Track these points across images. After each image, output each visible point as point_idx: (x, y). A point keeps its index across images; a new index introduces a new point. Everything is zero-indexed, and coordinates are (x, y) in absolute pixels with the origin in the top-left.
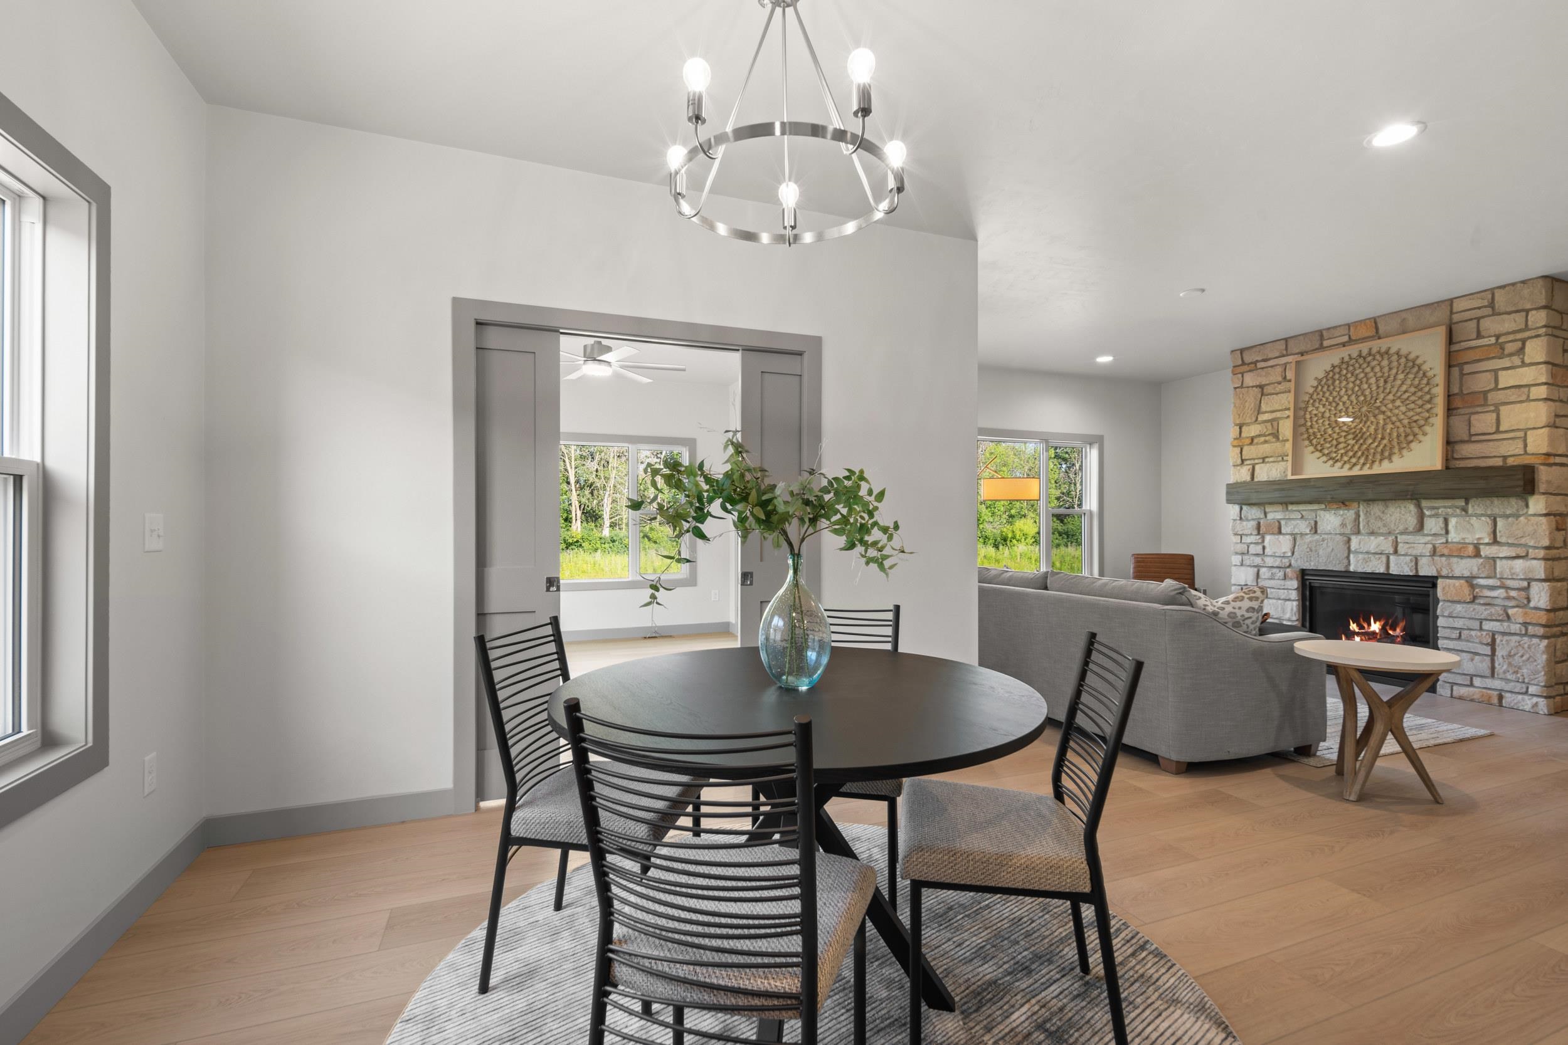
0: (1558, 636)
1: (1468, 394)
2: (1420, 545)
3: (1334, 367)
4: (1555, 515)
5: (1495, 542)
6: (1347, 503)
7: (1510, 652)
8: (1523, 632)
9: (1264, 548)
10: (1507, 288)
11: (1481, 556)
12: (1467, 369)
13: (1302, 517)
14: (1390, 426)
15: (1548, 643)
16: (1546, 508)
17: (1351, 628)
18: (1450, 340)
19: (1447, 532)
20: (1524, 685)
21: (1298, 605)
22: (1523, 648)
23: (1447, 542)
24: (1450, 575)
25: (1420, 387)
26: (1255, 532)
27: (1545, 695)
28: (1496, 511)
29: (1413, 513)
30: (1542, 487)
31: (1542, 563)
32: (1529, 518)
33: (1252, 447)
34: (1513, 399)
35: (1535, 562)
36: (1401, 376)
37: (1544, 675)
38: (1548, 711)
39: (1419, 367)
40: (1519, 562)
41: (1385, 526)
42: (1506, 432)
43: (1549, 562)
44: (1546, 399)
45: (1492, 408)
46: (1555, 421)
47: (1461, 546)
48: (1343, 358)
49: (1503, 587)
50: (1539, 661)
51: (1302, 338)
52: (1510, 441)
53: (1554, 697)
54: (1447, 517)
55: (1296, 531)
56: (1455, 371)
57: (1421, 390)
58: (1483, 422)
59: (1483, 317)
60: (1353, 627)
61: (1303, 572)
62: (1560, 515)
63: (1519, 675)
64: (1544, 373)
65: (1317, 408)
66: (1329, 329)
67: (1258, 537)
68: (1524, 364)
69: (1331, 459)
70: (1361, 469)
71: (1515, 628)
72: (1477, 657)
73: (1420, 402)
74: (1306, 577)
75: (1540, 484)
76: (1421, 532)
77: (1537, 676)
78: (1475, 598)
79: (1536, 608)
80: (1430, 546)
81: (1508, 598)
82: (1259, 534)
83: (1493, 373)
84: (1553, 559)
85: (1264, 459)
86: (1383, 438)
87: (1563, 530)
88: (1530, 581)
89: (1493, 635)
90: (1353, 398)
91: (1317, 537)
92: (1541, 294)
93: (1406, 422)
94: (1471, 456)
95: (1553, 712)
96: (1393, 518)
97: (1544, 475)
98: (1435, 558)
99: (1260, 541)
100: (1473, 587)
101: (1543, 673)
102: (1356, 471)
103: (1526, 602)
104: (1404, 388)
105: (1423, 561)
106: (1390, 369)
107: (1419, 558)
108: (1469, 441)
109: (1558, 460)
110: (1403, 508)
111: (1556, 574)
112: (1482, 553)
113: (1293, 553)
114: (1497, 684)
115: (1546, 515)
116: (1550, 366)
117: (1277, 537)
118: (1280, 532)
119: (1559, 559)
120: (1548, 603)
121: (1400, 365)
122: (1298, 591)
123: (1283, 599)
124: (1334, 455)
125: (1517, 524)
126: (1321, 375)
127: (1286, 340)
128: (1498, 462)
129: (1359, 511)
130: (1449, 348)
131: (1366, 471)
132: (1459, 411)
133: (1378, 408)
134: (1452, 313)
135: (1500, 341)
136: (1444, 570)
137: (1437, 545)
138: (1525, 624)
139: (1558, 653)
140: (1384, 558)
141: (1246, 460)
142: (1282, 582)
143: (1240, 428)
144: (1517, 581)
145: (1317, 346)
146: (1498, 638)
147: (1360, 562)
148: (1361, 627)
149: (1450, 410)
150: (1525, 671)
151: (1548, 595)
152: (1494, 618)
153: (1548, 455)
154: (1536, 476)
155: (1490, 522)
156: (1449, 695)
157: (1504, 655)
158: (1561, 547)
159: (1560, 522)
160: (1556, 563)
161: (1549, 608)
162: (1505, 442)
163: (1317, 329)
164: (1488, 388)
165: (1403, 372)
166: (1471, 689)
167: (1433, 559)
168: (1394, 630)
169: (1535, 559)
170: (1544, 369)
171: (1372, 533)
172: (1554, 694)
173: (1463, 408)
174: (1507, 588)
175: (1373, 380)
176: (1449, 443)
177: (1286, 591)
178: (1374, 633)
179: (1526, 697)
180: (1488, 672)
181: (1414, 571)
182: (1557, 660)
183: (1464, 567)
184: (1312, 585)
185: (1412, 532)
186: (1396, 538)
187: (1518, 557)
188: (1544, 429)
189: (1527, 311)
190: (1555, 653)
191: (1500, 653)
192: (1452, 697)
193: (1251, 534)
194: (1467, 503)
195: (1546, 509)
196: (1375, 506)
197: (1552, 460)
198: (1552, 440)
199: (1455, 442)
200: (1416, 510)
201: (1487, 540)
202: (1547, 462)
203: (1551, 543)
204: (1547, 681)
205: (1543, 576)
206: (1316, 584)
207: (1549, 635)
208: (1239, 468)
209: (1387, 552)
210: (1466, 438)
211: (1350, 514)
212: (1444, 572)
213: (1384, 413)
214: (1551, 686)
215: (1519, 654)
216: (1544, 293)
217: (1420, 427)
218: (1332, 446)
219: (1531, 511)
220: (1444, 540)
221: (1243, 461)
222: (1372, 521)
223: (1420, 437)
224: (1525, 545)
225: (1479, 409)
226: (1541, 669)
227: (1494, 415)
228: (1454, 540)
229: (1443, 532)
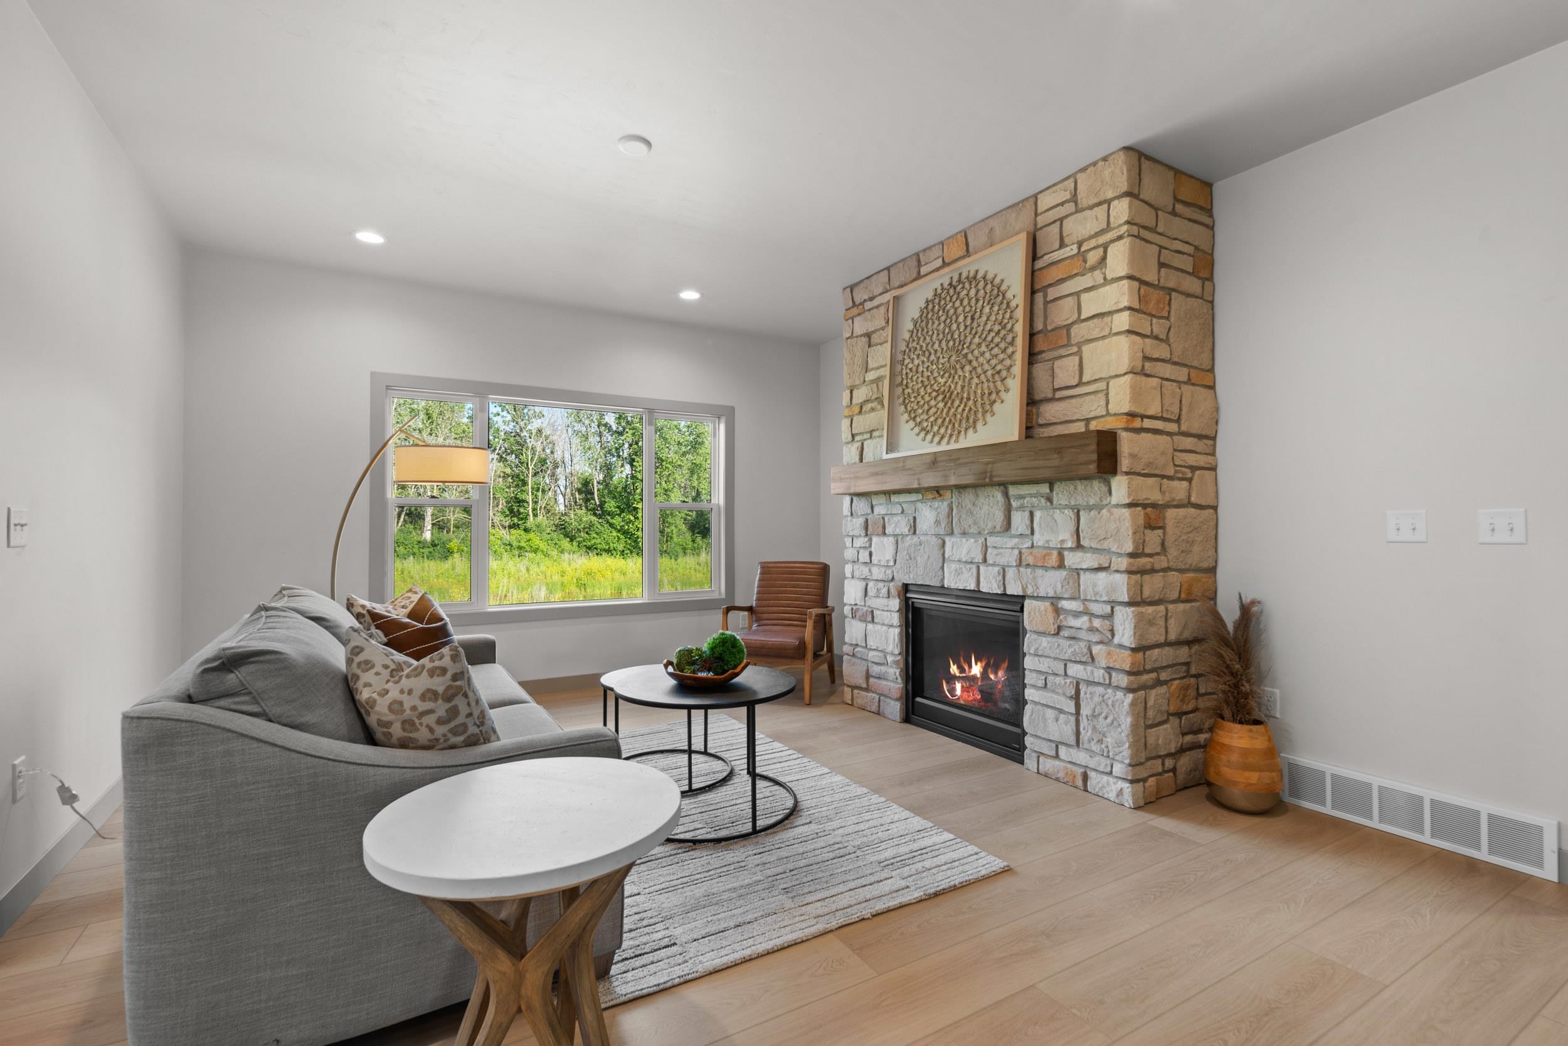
0: (1152, 687)
1: (1052, 330)
2: (1005, 550)
3: (927, 302)
4: (1145, 506)
5: (1079, 546)
6: (941, 492)
7: (1094, 711)
8: (1107, 682)
9: (871, 554)
10: (1088, 171)
11: (1065, 566)
12: (1052, 293)
13: (903, 512)
14: (976, 380)
15: (1134, 697)
16: (1129, 495)
17: (951, 670)
18: (1034, 254)
19: (1032, 533)
20: (1109, 762)
21: (900, 633)
22: (1107, 705)
23: (1033, 546)
24: (1036, 595)
25: (1003, 324)
26: (863, 533)
27: (1130, 778)
28: (1080, 501)
29: (1000, 504)
30: (1124, 464)
31: (1125, 577)
32: (1112, 510)
33: (860, 417)
34: (1096, 334)
35: (1118, 576)
36: (987, 310)
37: (1129, 748)
38: (1134, 803)
39: (1004, 295)
40: (1102, 575)
41: (975, 523)
42: (1088, 383)
43: (1134, 577)
44: (1129, 332)
45: (1075, 349)
46: (1143, 366)
47: (1045, 551)
48: (936, 289)
49: (1086, 612)
50: (1123, 726)
51: (901, 265)
52: (1092, 397)
53: (1144, 780)
54: (1032, 509)
55: (898, 531)
56: (1039, 297)
57: (1004, 327)
58: (1065, 370)
59: (1066, 217)
60: (954, 669)
61: (906, 588)
62: (1154, 506)
63: (1103, 746)
64: (1127, 292)
65: (913, 360)
66: (925, 250)
67: (866, 539)
68: (1107, 282)
69: (923, 429)
70: (948, 443)
71: (1099, 674)
72: (1062, 716)
73: (1003, 345)
74: (909, 595)
75: (1123, 459)
76: (1008, 533)
77: (1121, 749)
78: (1059, 628)
79: (1121, 646)
80: (1016, 552)
81: (1092, 629)
82: (867, 535)
83: (1076, 297)
84: (1142, 572)
85: (871, 432)
86: (968, 399)
87: (1160, 528)
88: (1113, 603)
89: (1078, 684)
90: (944, 344)
91: (915, 539)
92: (1123, 174)
93: (989, 373)
94: (1055, 420)
95: (1142, 803)
96: (982, 512)
97: (1127, 444)
98: (1022, 569)
99: (867, 546)
100: (1057, 611)
101: (1127, 745)
102: (944, 447)
103: (1110, 637)
104: (988, 327)
105: (1011, 573)
106: (977, 300)
107: (1006, 569)
108: (1052, 400)
109: (1147, 424)
110: (991, 498)
111: (1147, 593)
112: (1066, 564)
113: (895, 561)
114: (1081, 757)
115: (1130, 505)
116: (1136, 284)
117: (882, 539)
118: (884, 534)
119: (1152, 571)
120: (1132, 638)
121: (986, 293)
122: (901, 613)
123: (887, 625)
124: (925, 424)
125: (1100, 518)
126: (916, 315)
127: (888, 269)
128: (1080, 428)
129: (952, 503)
130: (1033, 265)
131: (953, 446)
132: (1044, 355)
133: (965, 356)
134: (1036, 215)
135: (1083, 249)
136: (1029, 587)
137: (1023, 551)
138: (1109, 669)
139: (1151, 713)
140: (974, 567)
141: (857, 434)
142: (885, 601)
143: (851, 392)
144: (1100, 605)
145: (914, 276)
146: (1083, 688)
147: (952, 574)
148: (962, 670)
149: (1032, 356)
150: (1109, 740)
151: (1133, 626)
152: (1078, 659)
153: (1132, 415)
154: (1118, 448)
155: (1073, 517)
156: (1036, 771)
157: (1088, 714)
158: (1157, 554)
159: (1153, 516)
160: (1147, 577)
161: (1133, 646)
162: (1087, 398)
163: (913, 253)
164: (1070, 321)
165: (988, 303)
166: (1057, 763)
167: (1019, 570)
168: (996, 673)
169: (1117, 571)
170: (1127, 286)
171: (964, 534)
172: (1144, 775)
173: (1049, 350)
174: (1092, 615)
175: (961, 319)
176: (1031, 402)
177: (889, 613)
178: (974, 677)
179: (1111, 780)
180: (1072, 740)
181: (1002, 589)
182: (1150, 722)
183: (1050, 582)
184: (916, 605)
185: (1000, 532)
186: (986, 539)
187: (1100, 569)
188: (1126, 376)
189: (1108, 202)
190: (1145, 712)
191: (1085, 711)
192: (1038, 773)
193: (860, 536)
194: (1051, 490)
195: (1129, 497)
196: (967, 495)
197: (1137, 423)
198: (1137, 394)
199: (1042, 401)
200: (1003, 501)
201: (1069, 544)
202: (1130, 426)
203: (1136, 547)
204: (1132, 758)
205: (1126, 599)
206: (919, 604)
207: (1135, 686)
208: (850, 445)
209: (977, 561)
210: (1050, 395)
211: (943, 506)
212: (1029, 592)
213: (970, 362)
214: (1141, 764)
215: (1104, 715)
216: (1125, 173)
217: (1003, 380)
218: (923, 412)
219: (1114, 500)
220: (1029, 544)
221: (853, 436)
222: (964, 516)
223: (1003, 394)
224: (1108, 551)
225: (1062, 352)
226: (1125, 739)
227: (1077, 359)
228: (1039, 544)
229: (1028, 532)
